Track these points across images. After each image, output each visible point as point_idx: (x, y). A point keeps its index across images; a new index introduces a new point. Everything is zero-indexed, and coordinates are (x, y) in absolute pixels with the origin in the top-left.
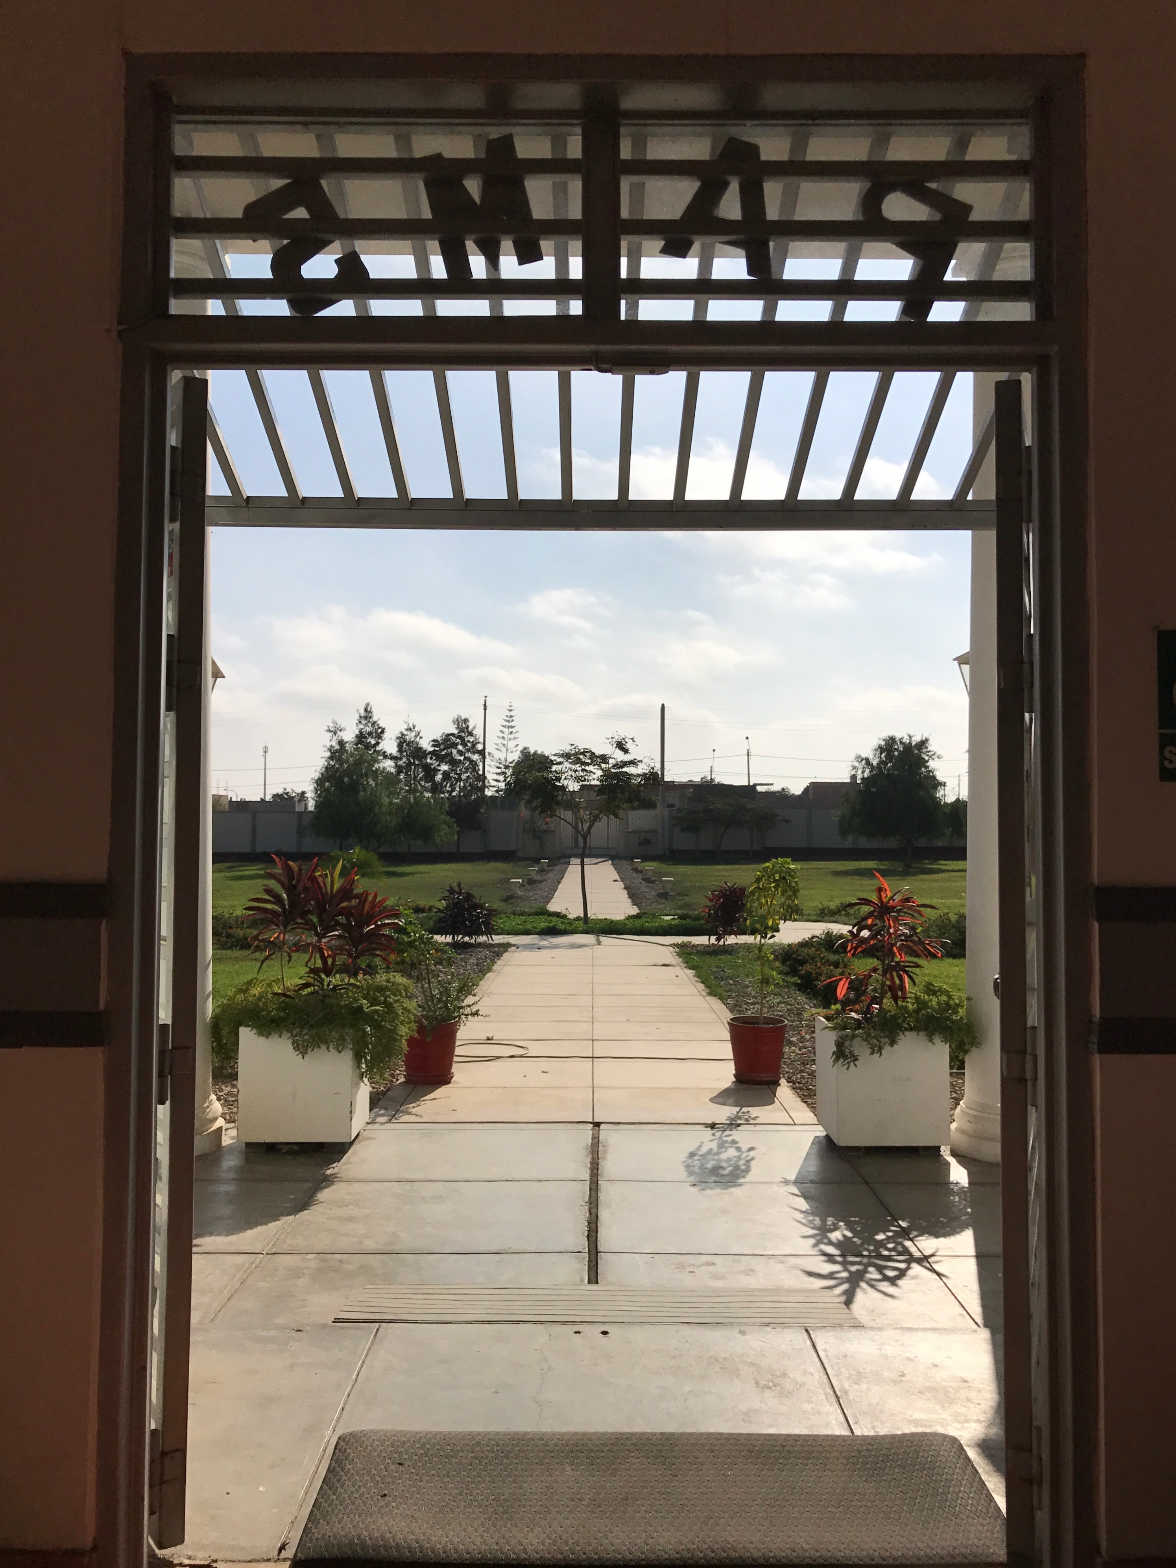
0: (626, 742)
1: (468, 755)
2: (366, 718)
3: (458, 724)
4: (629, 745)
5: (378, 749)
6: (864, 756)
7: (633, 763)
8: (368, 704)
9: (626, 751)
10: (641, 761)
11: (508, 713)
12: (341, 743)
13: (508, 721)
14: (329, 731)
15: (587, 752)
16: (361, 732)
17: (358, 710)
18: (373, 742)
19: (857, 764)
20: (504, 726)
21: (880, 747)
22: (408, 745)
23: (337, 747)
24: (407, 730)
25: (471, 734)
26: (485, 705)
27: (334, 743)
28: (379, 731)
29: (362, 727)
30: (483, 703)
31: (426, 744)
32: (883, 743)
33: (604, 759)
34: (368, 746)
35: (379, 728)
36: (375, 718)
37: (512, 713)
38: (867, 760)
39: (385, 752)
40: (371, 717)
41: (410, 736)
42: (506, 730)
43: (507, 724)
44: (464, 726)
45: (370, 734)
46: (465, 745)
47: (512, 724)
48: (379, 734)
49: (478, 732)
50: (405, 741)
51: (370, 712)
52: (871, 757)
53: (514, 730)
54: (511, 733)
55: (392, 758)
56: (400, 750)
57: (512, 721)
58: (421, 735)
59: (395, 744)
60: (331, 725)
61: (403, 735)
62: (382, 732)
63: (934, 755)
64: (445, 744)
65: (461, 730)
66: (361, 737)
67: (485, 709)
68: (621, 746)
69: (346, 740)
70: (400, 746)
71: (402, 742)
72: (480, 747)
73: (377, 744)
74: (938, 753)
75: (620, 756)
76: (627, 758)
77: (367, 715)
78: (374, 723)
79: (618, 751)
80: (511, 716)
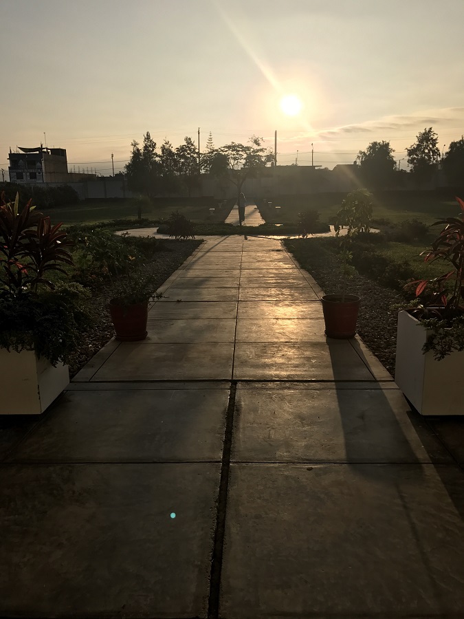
0: (259, 140)
1: (192, 154)
2: (147, 138)
5: (153, 152)
6: (363, 151)
7: (261, 150)
8: (148, 133)
9: (258, 145)
10: (266, 149)
15: (240, 146)
16: (146, 145)
17: (144, 135)
18: (151, 149)
19: (360, 155)
22: (166, 150)
23: (137, 152)
24: (165, 144)
25: (192, 145)
27: (135, 150)
28: (154, 144)
30: (198, 131)
31: (174, 150)
32: (371, 145)
34: (149, 151)
36: (151, 139)
39: (157, 154)
41: (167, 146)
43: (210, 142)
44: (189, 141)
45: (150, 146)
46: (190, 150)
51: (149, 136)
52: (366, 151)
55: (160, 156)
56: (163, 153)
58: (171, 146)
59: (161, 150)
60: (133, 143)
64: (182, 149)
67: (199, 134)
68: (256, 142)
69: (140, 149)
71: (163, 148)
72: (197, 151)
74: (393, 149)
75: (256, 147)
76: (259, 148)
80: (211, 138)
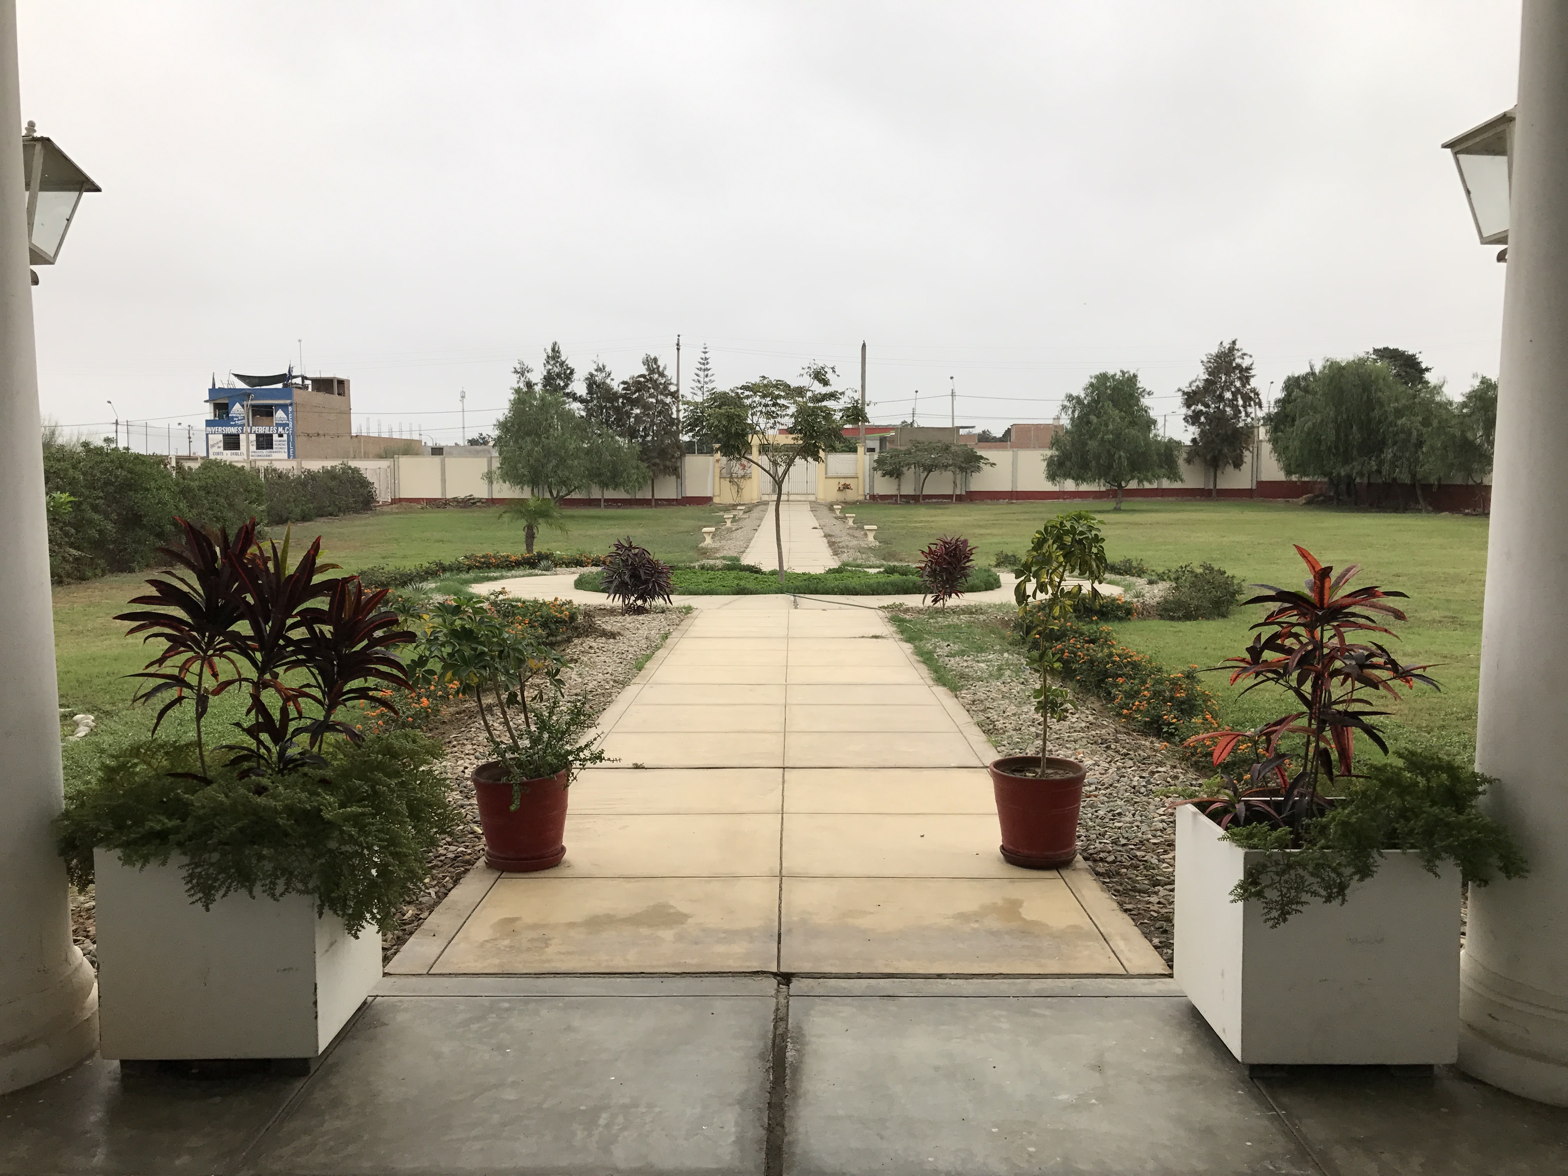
0: (826, 372)
1: (660, 397)
2: (553, 358)
3: (648, 365)
4: (830, 376)
5: (567, 391)
6: (1075, 394)
7: (833, 396)
8: (555, 344)
9: (826, 383)
10: (843, 393)
11: (703, 356)
12: (529, 385)
13: (704, 364)
14: (516, 372)
15: (781, 385)
16: (549, 372)
17: (545, 349)
18: (562, 384)
19: (1068, 404)
20: (700, 369)
21: (1092, 385)
22: (598, 386)
23: (525, 389)
24: (596, 370)
25: (662, 375)
26: (678, 345)
27: (522, 385)
28: (568, 371)
29: (550, 367)
30: (676, 342)
31: (616, 386)
32: (1094, 381)
33: (800, 391)
34: (557, 388)
35: (568, 368)
36: (563, 358)
37: (707, 355)
38: (1078, 398)
39: (575, 394)
40: (559, 357)
41: (599, 377)
42: (701, 373)
43: (703, 367)
44: (655, 366)
45: (558, 375)
46: (656, 388)
47: (708, 366)
48: (568, 375)
49: (670, 373)
50: (595, 383)
51: (558, 352)
52: (1083, 396)
53: (710, 373)
54: (707, 376)
55: (581, 400)
56: (590, 391)
57: (708, 363)
58: (612, 376)
59: (585, 385)
60: (518, 366)
61: (592, 375)
62: (572, 372)
63: (1144, 391)
64: (638, 385)
65: (651, 371)
66: (549, 379)
67: (678, 349)
68: (820, 376)
69: (534, 381)
70: (590, 387)
71: (592, 383)
72: (673, 388)
73: (567, 385)
74: (1148, 390)
75: (818, 388)
76: (824, 390)
77: (555, 355)
78: (562, 364)
79: (816, 382)
80: (706, 359)
